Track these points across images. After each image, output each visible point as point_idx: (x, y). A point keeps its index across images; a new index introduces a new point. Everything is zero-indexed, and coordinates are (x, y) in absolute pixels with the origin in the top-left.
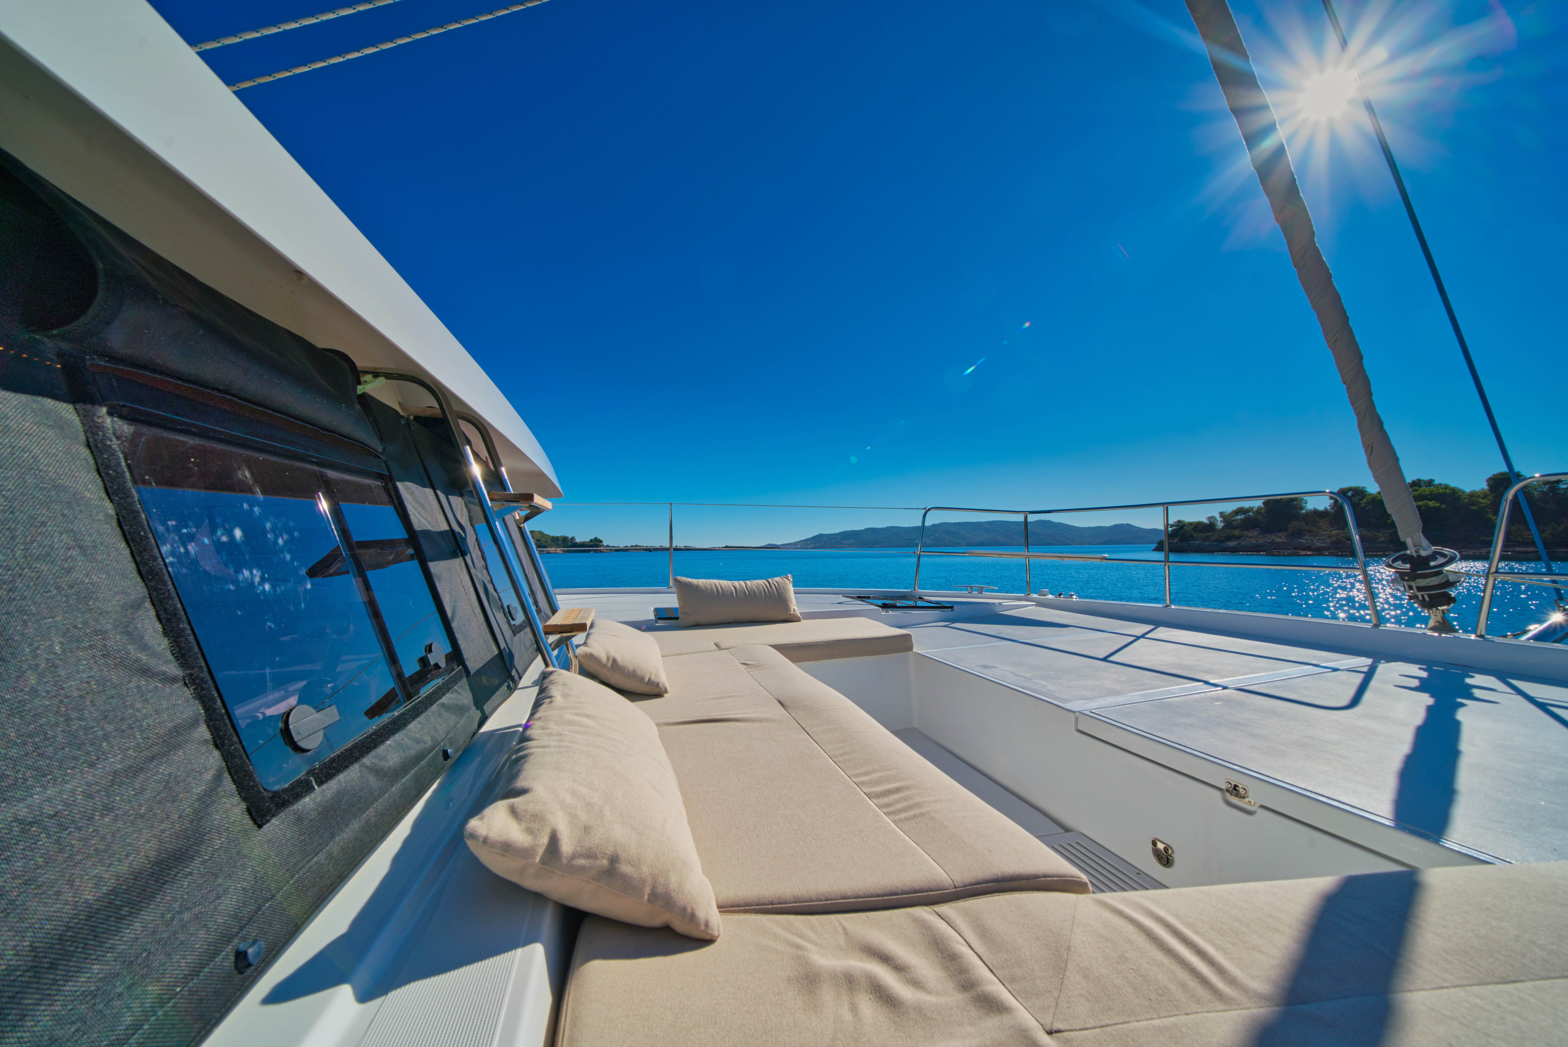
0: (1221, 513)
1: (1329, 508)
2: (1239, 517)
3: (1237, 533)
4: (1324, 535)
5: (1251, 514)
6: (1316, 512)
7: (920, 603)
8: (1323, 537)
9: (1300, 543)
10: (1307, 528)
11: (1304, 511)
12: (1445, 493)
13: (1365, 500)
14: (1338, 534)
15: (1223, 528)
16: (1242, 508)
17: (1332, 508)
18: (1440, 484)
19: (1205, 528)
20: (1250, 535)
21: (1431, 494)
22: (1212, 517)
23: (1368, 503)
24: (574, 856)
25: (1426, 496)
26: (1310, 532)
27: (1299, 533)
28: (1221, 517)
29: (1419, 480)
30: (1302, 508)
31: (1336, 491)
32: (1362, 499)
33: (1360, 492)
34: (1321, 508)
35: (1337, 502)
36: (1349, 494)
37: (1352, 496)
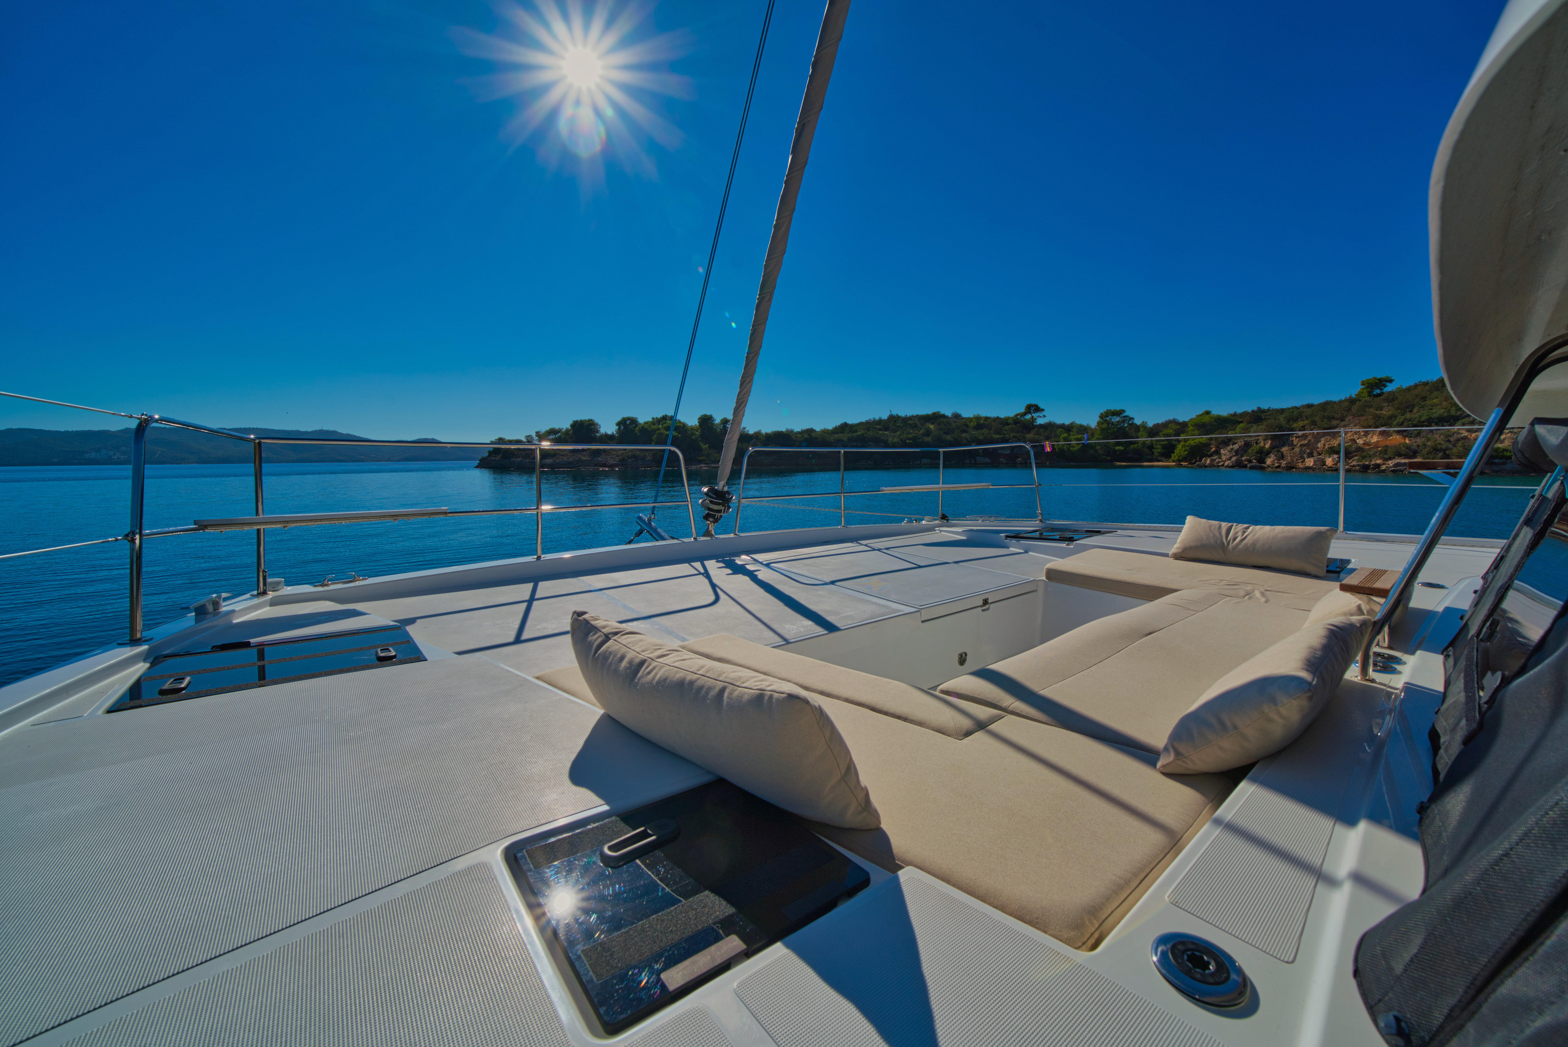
0: (537, 433)
1: (615, 431)
5: (561, 434)
6: (606, 435)
11: (598, 435)
13: (637, 428)
17: (617, 433)
22: (531, 436)
23: (640, 431)
28: (537, 436)
30: (598, 431)
31: (619, 419)
32: (635, 428)
33: (633, 421)
34: (610, 433)
35: (620, 428)
36: (628, 422)
37: (630, 424)
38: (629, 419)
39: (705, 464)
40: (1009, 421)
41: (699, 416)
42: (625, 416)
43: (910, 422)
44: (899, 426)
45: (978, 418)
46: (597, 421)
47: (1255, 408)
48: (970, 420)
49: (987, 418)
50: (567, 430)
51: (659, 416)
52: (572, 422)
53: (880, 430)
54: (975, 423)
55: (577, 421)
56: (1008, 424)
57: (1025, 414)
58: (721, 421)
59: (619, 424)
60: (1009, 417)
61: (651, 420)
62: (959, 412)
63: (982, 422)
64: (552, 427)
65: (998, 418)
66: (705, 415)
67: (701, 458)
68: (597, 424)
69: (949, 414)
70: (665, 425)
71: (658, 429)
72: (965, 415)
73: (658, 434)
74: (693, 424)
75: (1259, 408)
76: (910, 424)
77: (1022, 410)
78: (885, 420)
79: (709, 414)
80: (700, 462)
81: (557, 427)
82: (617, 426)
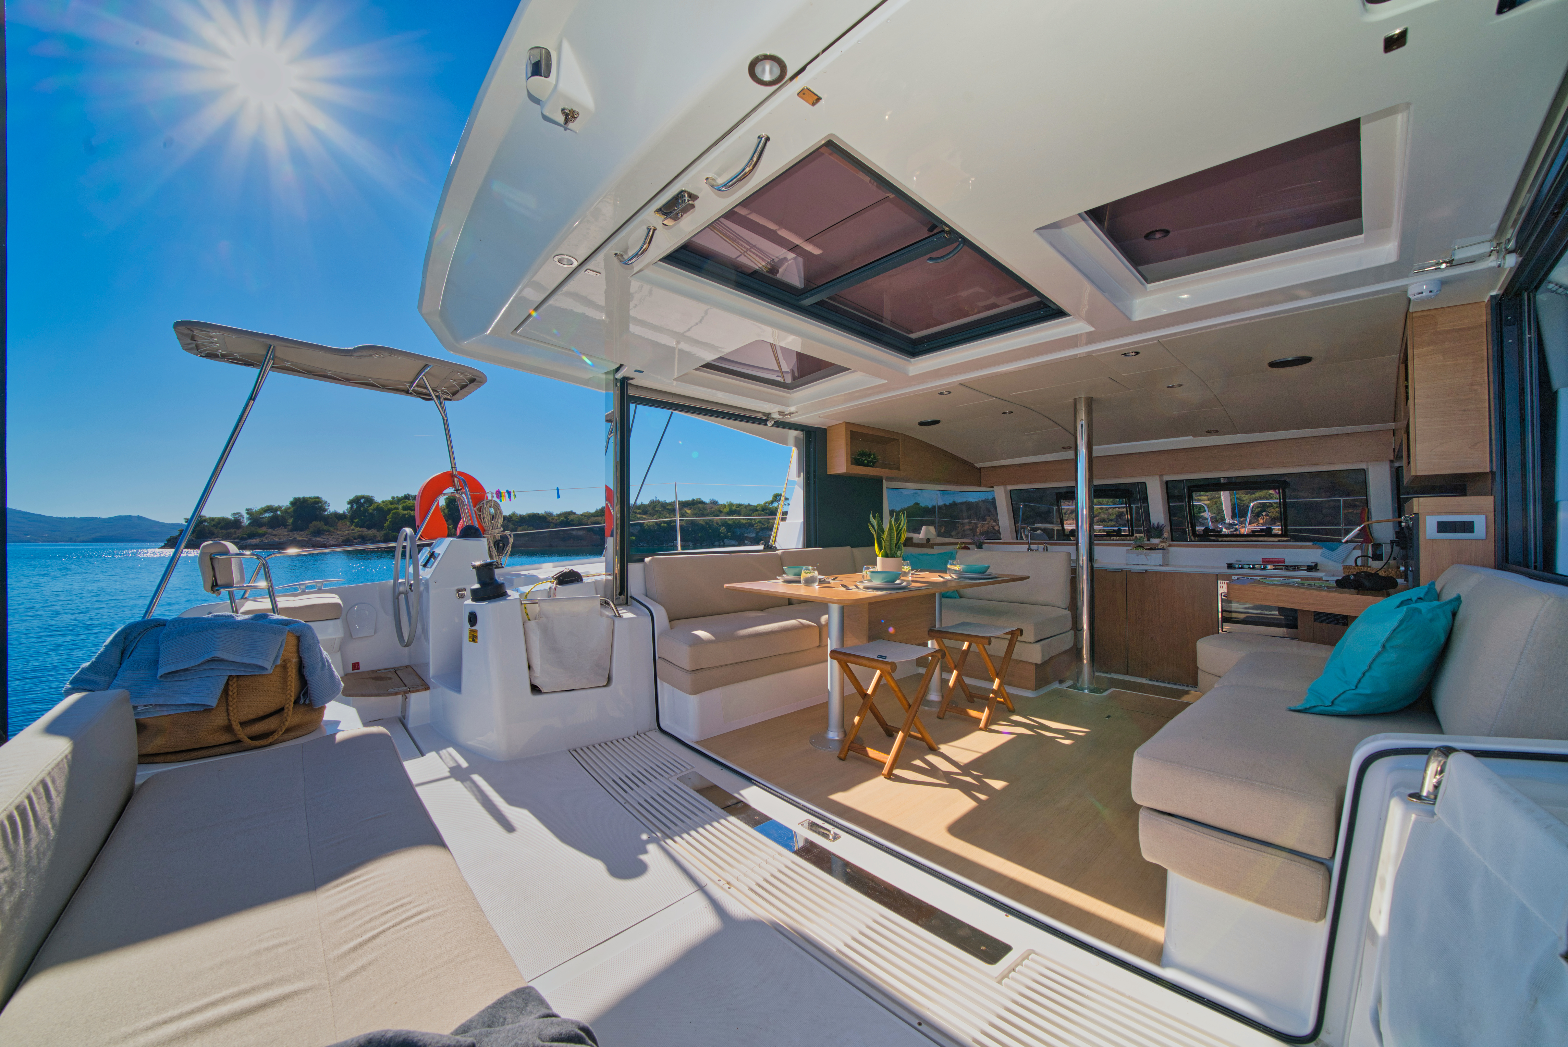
0: (247, 510)
1: (346, 511)
2: (267, 515)
3: (262, 530)
4: (338, 534)
5: (279, 513)
6: (336, 515)
8: (337, 536)
9: (318, 541)
10: (326, 528)
11: (326, 513)
13: (372, 507)
14: (349, 534)
15: (250, 524)
17: (349, 512)
19: (229, 524)
20: (274, 532)
22: (237, 513)
23: (374, 510)
26: (328, 531)
27: (319, 532)
28: (248, 514)
29: (408, 495)
30: (325, 510)
31: (352, 497)
32: (370, 506)
33: (369, 500)
34: (341, 511)
35: (352, 507)
36: (362, 501)
37: (364, 502)
38: (363, 497)
40: (758, 508)
42: (360, 494)
43: (669, 507)
44: (657, 511)
45: (731, 505)
46: (324, 498)
47: (951, 502)
48: (724, 506)
49: (739, 505)
50: (287, 508)
51: (401, 494)
52: (292, 499)
53: (639, 513)
54: (728, 510)
55: (299, 498)
56: (757, 510)
57: (772, 502)
59: (351, 502)
60: (759, 505)
61: (390, 499)
62: (716, 499)
63: (734, 508)
64: (269, 504)
65: (749, 505)
68: (326, 502)
69: (707, 500)
70: (405, 505)
71: (396, 508)
72: (721, 502)
73: (394, 513)
75: (954, 502)
76: (668, 509)
77: (770, 499)
81: (276, 504)
82: (349, 506)
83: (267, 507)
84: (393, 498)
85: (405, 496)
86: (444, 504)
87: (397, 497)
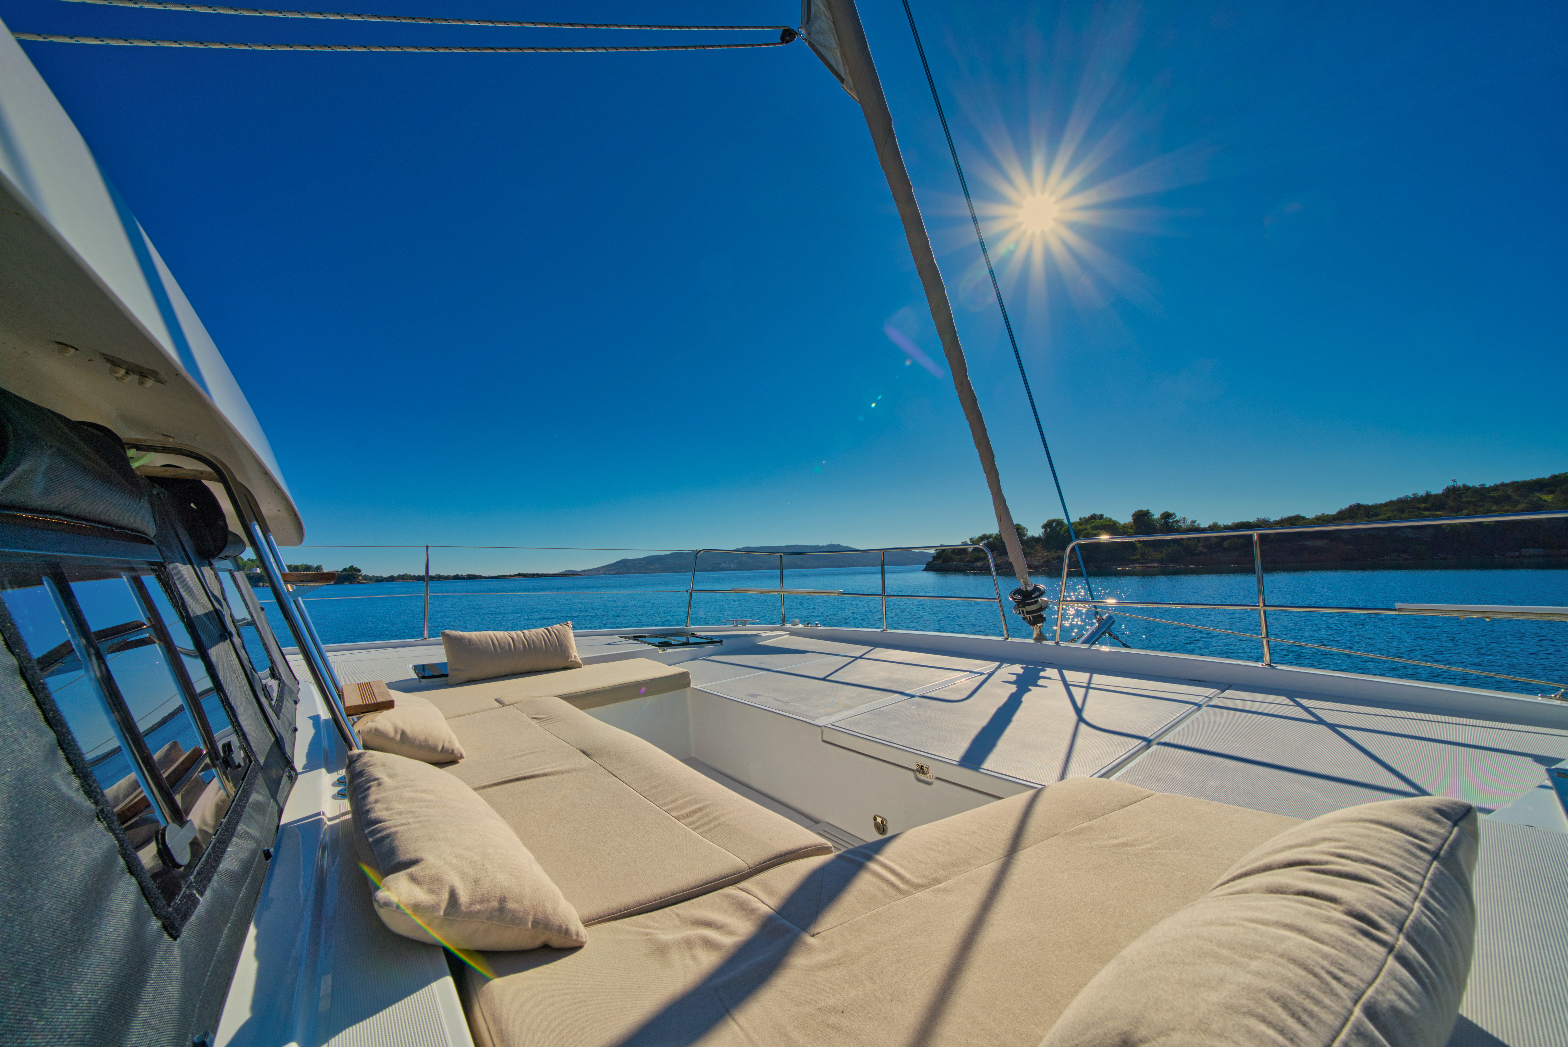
0: (971, 539)
1: (1041, 535)
2: (983, 542)
4: (1040, 557)
5: (991, 539)
6: (1034, 538)
7: (692, 640)
11: (1026, 538)
12: (1109, 525)
13: (1063, 530)
15: (973, 551)
16: (985, 535)
17: (1044, 536)
18: (1107, 518)
19: (960, 552)
21: (1102, 525)
22: (964, 542)
23: (1066, 532)
24: (471, 904)
25: (1099, 526)
28: (970, 542)
29: (1094, 514)
30: (1025, 535)
31: (1045, 522)
32: (1062, 529)
33: (1060, 523)
34: (1037, 535)
35: (1046, 531)
36: (1054, 524)
37: (1056, 526)
38: (1054, 521)
39: (1139, 563)
41: (1133, 512)
42: (1051, 518)
44: (1468, 502)
46: (1026, 524)
51: (1087, 515)
58: (1162, 515)
59: (1045, 527)
61: (1078, 520)
64: (984, 533)
66: (1141, 511)
67: (1135, 558)
68: (1025, 528)
70: (1093, 524)
71: (1085, 529)
74: (1127, 522)
78: (1436, 496)
79: (1144, 509)
80: (1133, 562)
81: (988, 533)
82: (1043, 530)
83: (983, 535)
84: (1080, 519)
85: (1091, 515)
86: (1132, 521)
87: (1084, 518)
